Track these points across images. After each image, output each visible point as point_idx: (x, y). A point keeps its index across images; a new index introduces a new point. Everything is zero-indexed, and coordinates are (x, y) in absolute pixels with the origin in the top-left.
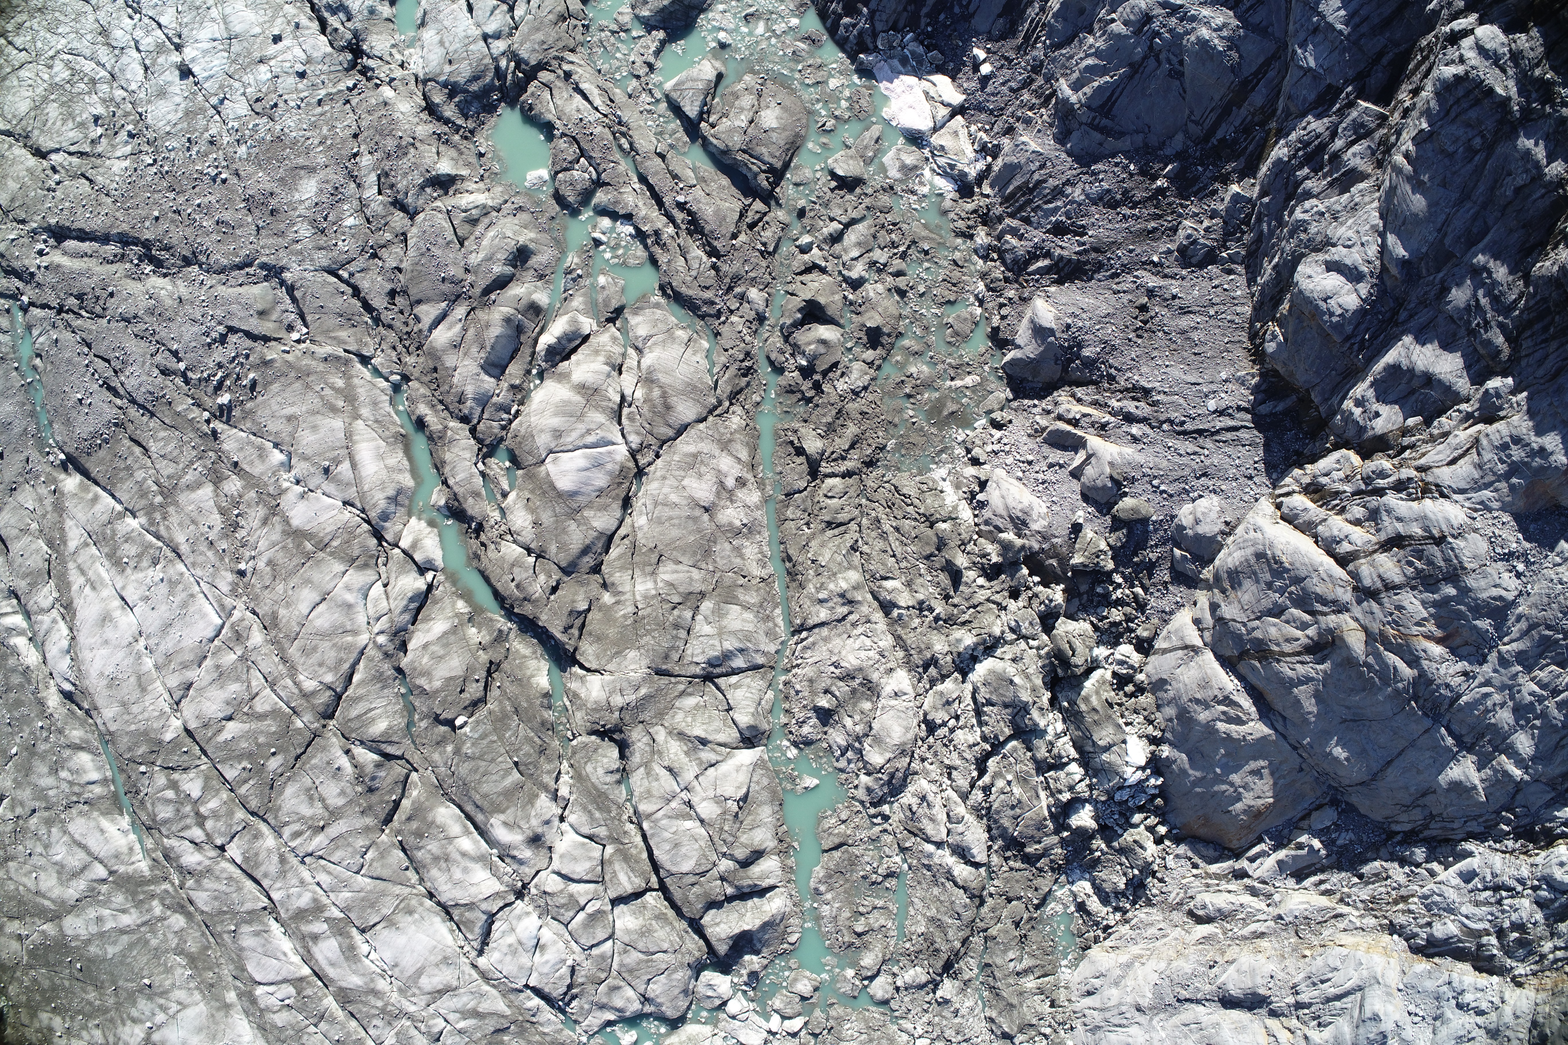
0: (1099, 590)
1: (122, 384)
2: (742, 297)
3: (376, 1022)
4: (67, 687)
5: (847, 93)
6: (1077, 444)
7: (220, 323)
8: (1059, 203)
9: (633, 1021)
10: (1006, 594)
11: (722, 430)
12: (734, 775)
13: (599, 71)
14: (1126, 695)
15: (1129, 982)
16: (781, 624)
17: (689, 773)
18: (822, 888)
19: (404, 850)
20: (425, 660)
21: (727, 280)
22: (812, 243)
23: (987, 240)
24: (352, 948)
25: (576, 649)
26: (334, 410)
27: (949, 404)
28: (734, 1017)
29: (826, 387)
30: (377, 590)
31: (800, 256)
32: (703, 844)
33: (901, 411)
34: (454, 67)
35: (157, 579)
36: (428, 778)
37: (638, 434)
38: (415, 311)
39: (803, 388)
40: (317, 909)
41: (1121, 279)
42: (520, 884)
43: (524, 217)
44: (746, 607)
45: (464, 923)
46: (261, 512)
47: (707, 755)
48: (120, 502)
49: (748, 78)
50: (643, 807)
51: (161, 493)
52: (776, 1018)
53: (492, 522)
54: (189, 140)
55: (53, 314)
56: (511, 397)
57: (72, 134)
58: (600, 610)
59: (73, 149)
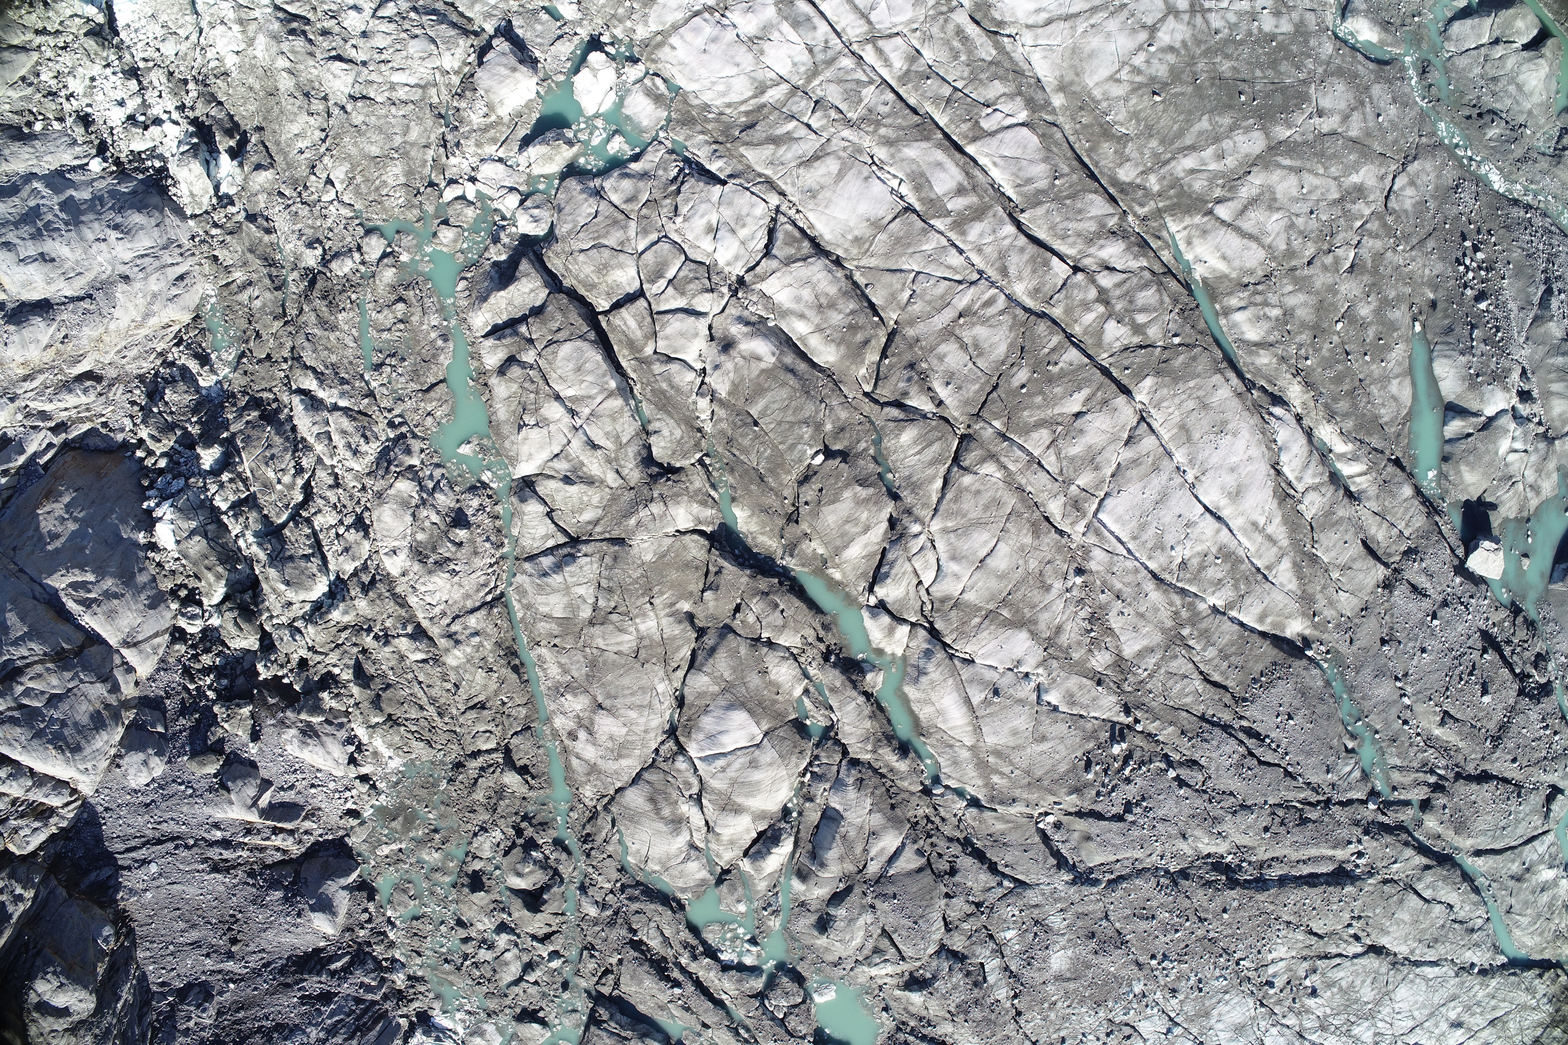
0: (225, 682)
1: (1242, 743)
2: (604, 906)
3: (886, 109)
4: (1278, 411)
6: (269, 812)
7: (1133, 823)
8: (329, 1022)
9: (616, 165)
10: (311, 663)
11: (599, 783)
12: (533, 451)
14: (185, 586)
15: (141, 301)
16: (515, 603)
17: (577, 445)
18: (440, 343)
19: (872, 306)
20: (864, 516)
21: (620, 921)
22: (549, 961)
23: (394, 977)
24: (917, 188)
25: (709, 551)
26: (997, 753)
27: (399, 827)
28: (512, 189)
29: (511, 832)
31: (558, 948)
32: (554, 375)
33: (441, 816)
35: (1179, 548)
36: (850, 390)
37: (679, 771)
38: (923, 861)
39: (531, 830)
40: (960, 223)
41: (261, 963)
42: (740, 295)
43: (831, 958)
44: (547, 617)
45: (795, 240)
46: (1063, 640)
47: (562, 466)
48: (1232, 620)
50: (618, 402)
51: (1183, 639)
52: (471, 196)
53: (814, 664)
54: (1200, 990)
55: (1336, 798)
56: (812, 790)
57: (1341, 974)
58: (691, 594)
59: (1338, 960)
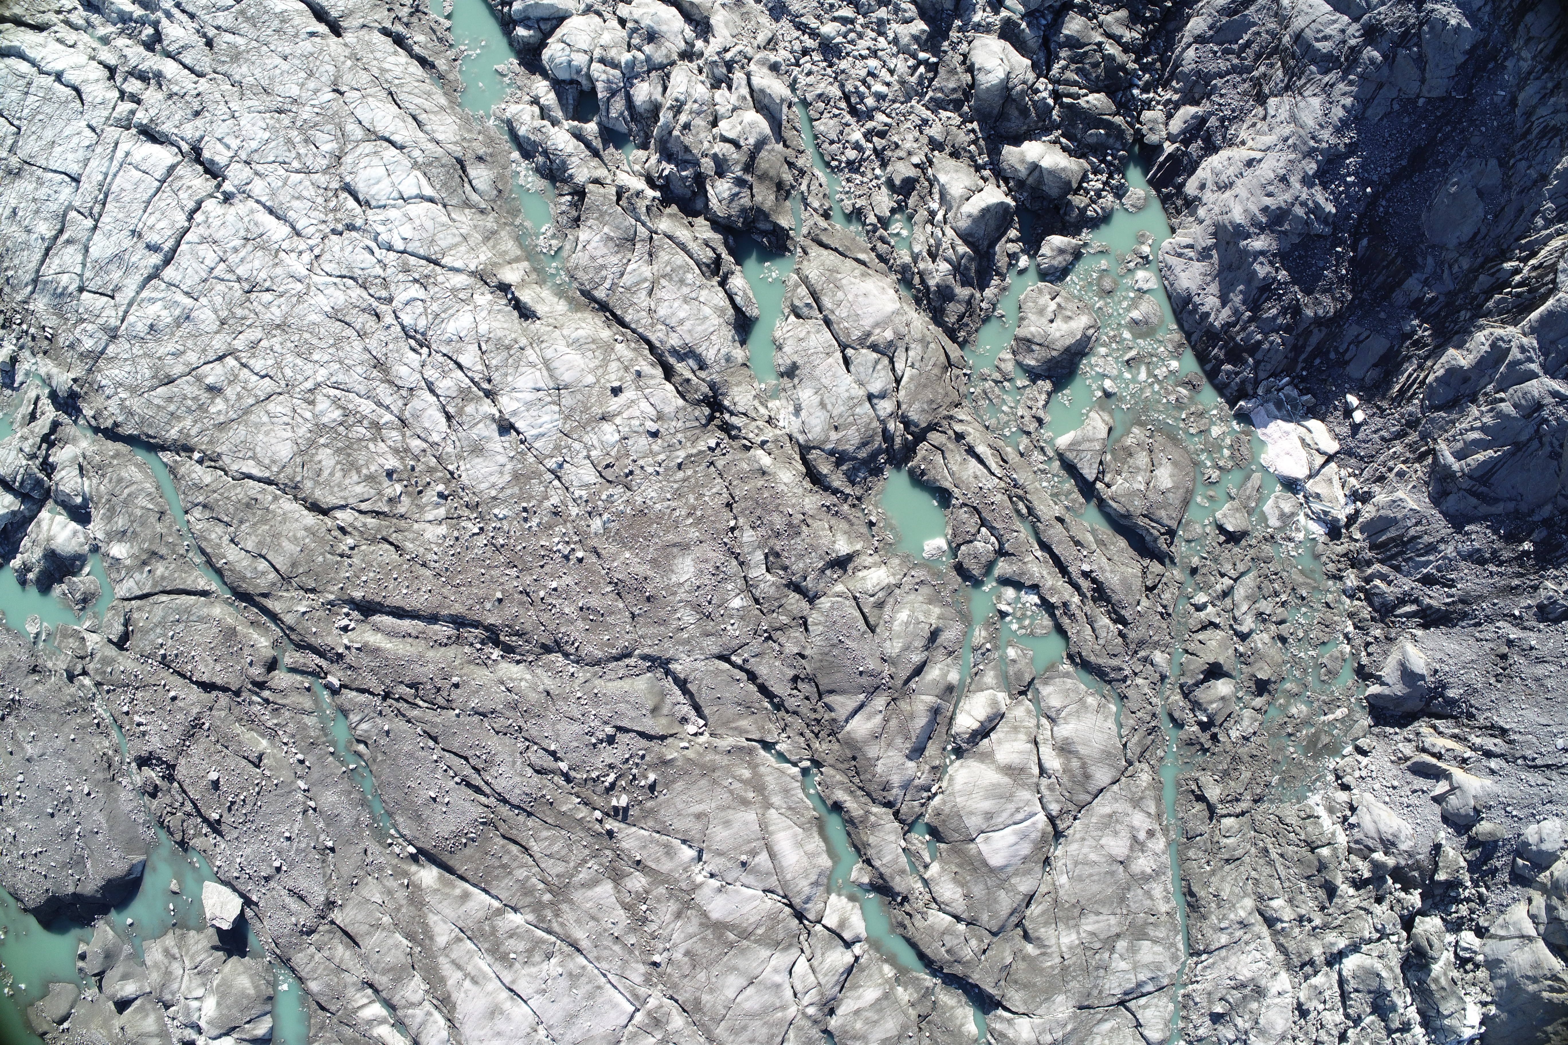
0: (1452, 894)
1: (486, 783)
2: (1145, 660)
5: (1228, 441)
6: (1441, 776)
7: (606, 723)
8: (1431, 558)
10: (1372, 900)
11: (1135, 790)
13: (987, 428)
14: (1466, 973)
20: (858, 1025)
21: (1133, 646)
22: (1206, 602)
23: (1356, 583)
25: (1002, 998)
26: (745, 802)
27: (1323, 737)
29: (1221, 738)
30: (802, 965)
31: (1196, 616)
33: (1282, 749)
34: (841, 434)
35: (555, 974)
37: (1057, 802)
38: (827, 699)
39: (1202, 740)
41: (1483, 628)
43: (925, 590)
44: (1156, 941)
46: (673, 906)
48: (497, 898)
49: (1136, 430)
51: (550, 892)
53: (917, 894)
54: (525, 510)
55: (378, 701)
56: (932, 776)
57: (359, 489)
58: (1024, 959)
59: (364, 506)
